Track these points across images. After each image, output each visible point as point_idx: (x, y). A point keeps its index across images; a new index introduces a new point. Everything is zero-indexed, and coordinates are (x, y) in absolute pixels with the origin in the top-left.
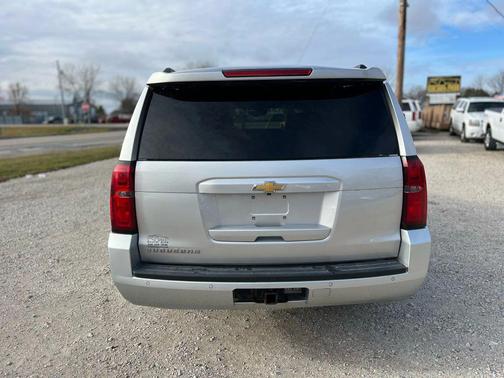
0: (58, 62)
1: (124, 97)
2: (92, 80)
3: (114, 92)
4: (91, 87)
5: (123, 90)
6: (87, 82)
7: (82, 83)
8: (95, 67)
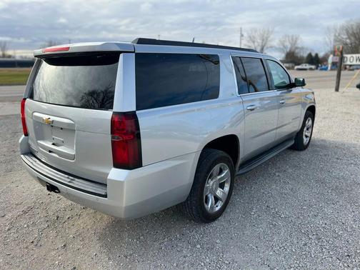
0: (241, 29)
1: (288, 50)
2: (267, 38)
3: (282, 47)
4: (266, 43)
5: (288, 45)
6: (263, 40)
7: (260, 41)
8: (270, 30)
